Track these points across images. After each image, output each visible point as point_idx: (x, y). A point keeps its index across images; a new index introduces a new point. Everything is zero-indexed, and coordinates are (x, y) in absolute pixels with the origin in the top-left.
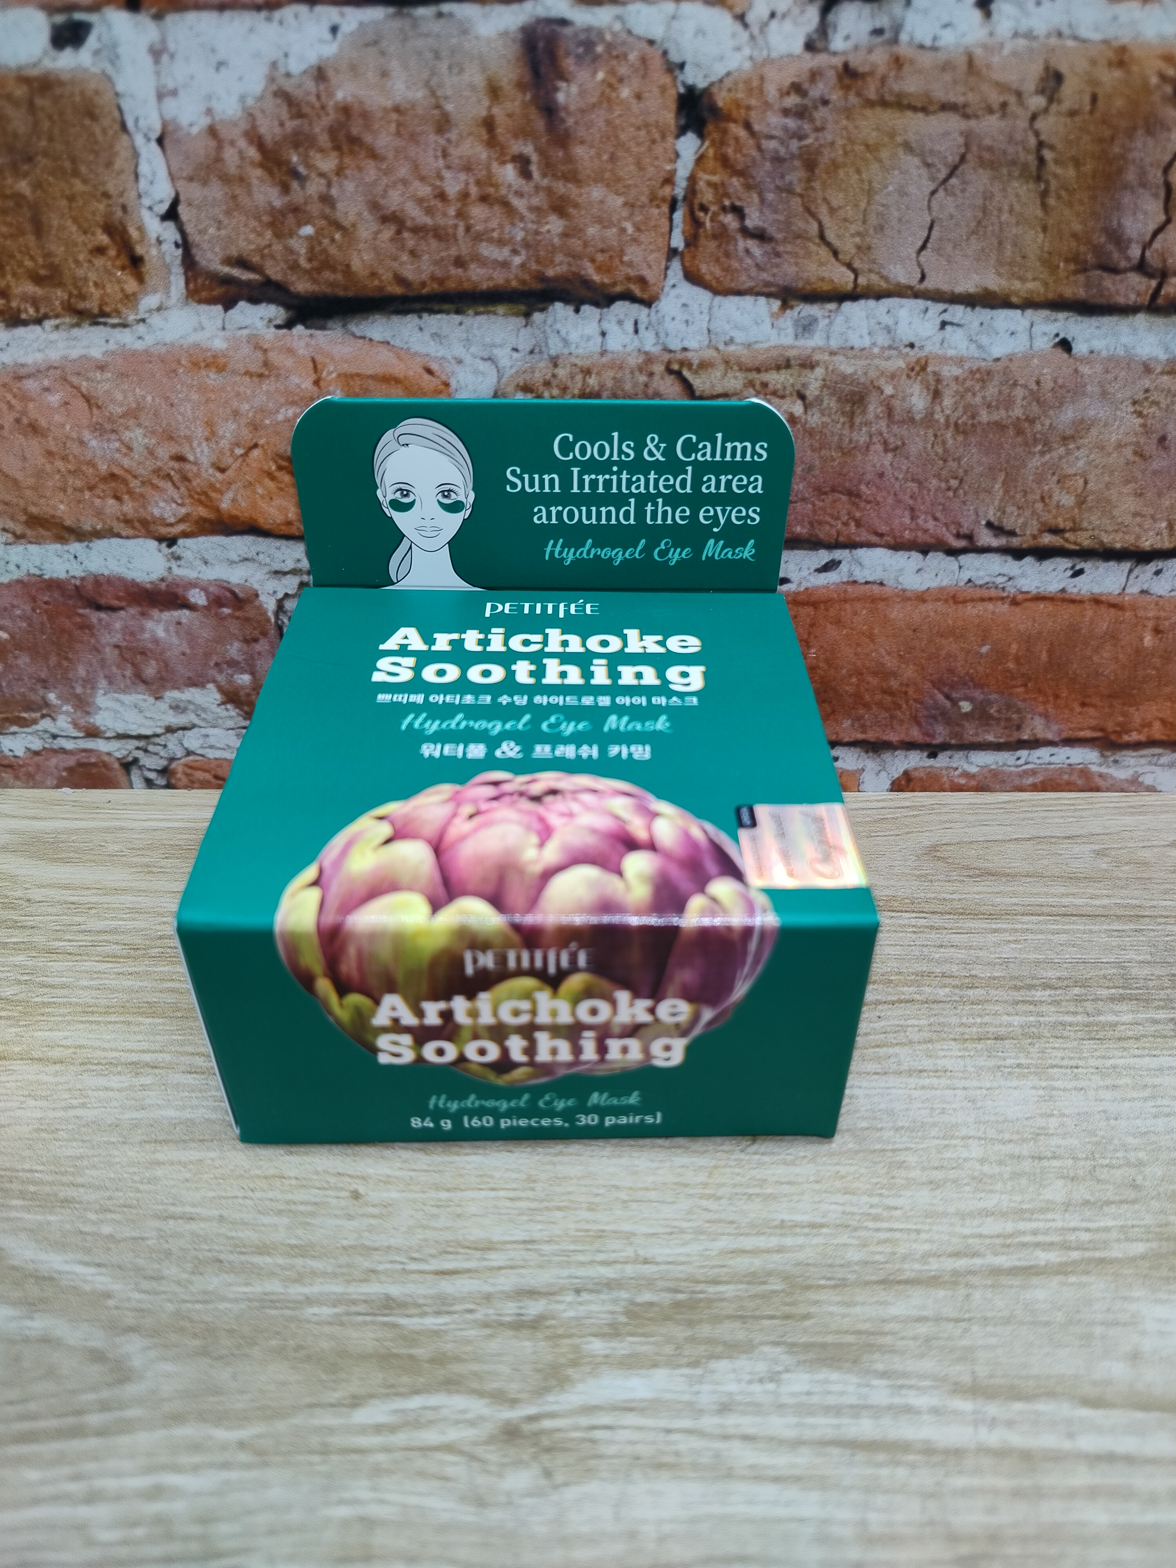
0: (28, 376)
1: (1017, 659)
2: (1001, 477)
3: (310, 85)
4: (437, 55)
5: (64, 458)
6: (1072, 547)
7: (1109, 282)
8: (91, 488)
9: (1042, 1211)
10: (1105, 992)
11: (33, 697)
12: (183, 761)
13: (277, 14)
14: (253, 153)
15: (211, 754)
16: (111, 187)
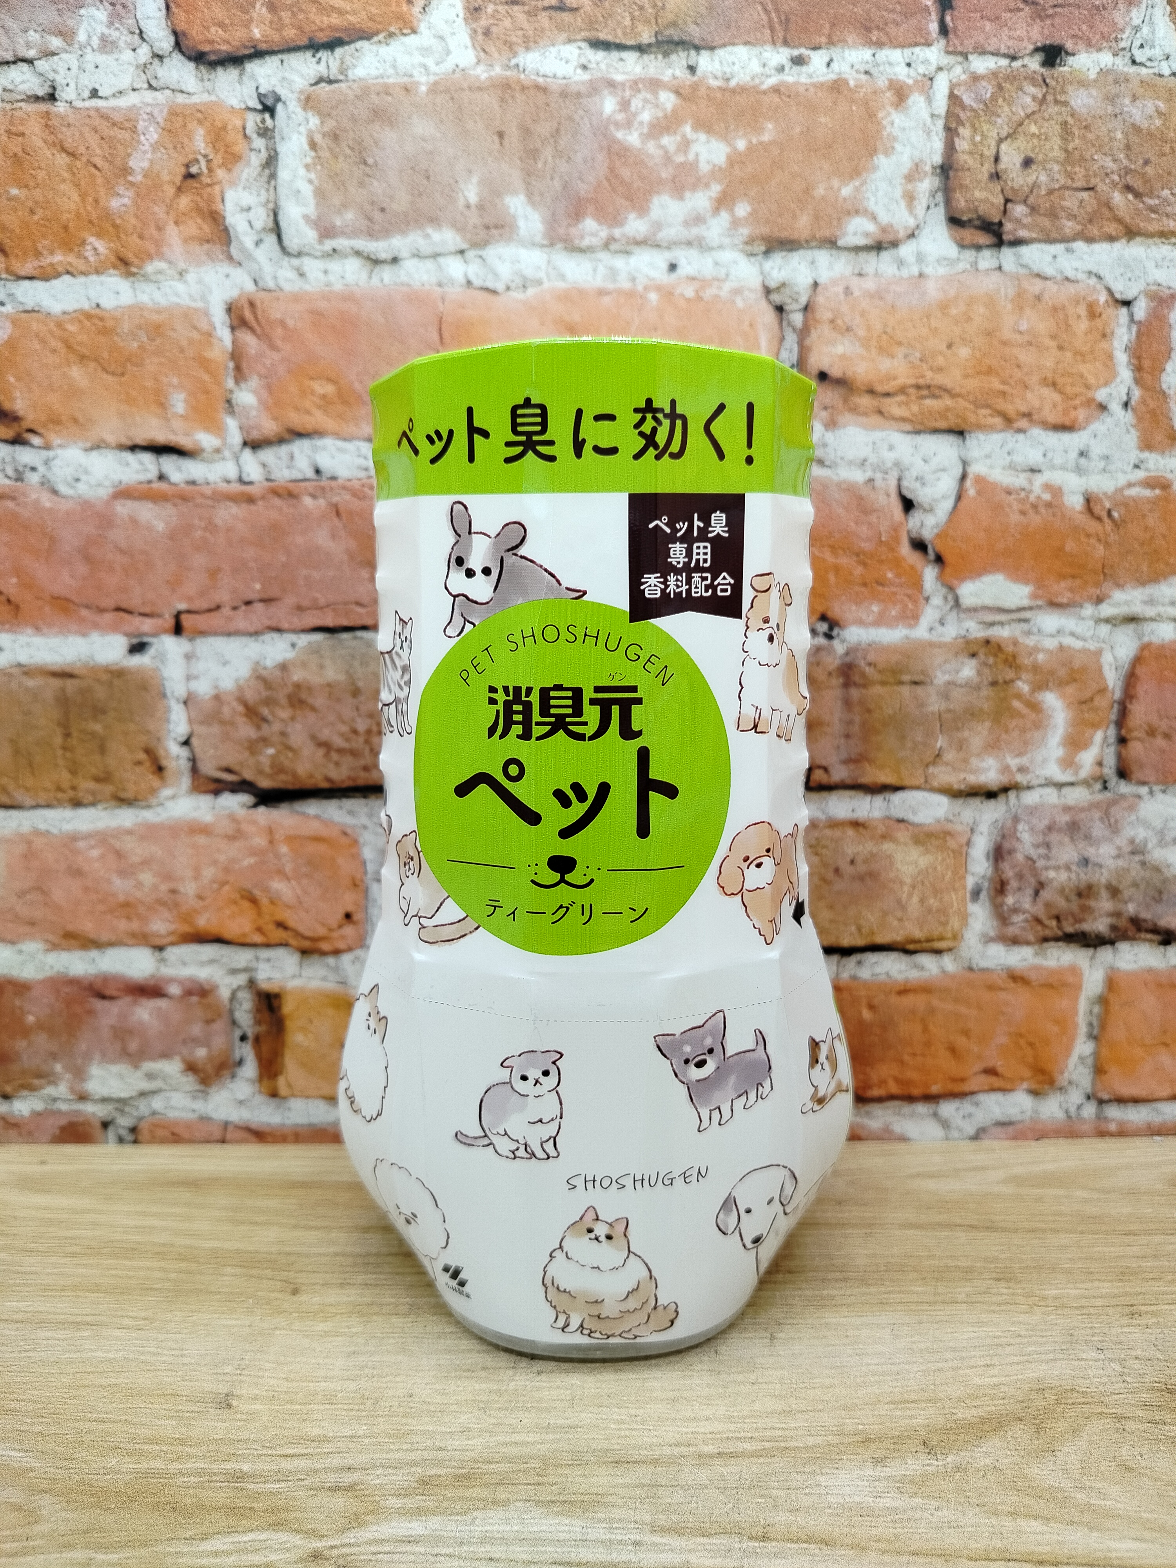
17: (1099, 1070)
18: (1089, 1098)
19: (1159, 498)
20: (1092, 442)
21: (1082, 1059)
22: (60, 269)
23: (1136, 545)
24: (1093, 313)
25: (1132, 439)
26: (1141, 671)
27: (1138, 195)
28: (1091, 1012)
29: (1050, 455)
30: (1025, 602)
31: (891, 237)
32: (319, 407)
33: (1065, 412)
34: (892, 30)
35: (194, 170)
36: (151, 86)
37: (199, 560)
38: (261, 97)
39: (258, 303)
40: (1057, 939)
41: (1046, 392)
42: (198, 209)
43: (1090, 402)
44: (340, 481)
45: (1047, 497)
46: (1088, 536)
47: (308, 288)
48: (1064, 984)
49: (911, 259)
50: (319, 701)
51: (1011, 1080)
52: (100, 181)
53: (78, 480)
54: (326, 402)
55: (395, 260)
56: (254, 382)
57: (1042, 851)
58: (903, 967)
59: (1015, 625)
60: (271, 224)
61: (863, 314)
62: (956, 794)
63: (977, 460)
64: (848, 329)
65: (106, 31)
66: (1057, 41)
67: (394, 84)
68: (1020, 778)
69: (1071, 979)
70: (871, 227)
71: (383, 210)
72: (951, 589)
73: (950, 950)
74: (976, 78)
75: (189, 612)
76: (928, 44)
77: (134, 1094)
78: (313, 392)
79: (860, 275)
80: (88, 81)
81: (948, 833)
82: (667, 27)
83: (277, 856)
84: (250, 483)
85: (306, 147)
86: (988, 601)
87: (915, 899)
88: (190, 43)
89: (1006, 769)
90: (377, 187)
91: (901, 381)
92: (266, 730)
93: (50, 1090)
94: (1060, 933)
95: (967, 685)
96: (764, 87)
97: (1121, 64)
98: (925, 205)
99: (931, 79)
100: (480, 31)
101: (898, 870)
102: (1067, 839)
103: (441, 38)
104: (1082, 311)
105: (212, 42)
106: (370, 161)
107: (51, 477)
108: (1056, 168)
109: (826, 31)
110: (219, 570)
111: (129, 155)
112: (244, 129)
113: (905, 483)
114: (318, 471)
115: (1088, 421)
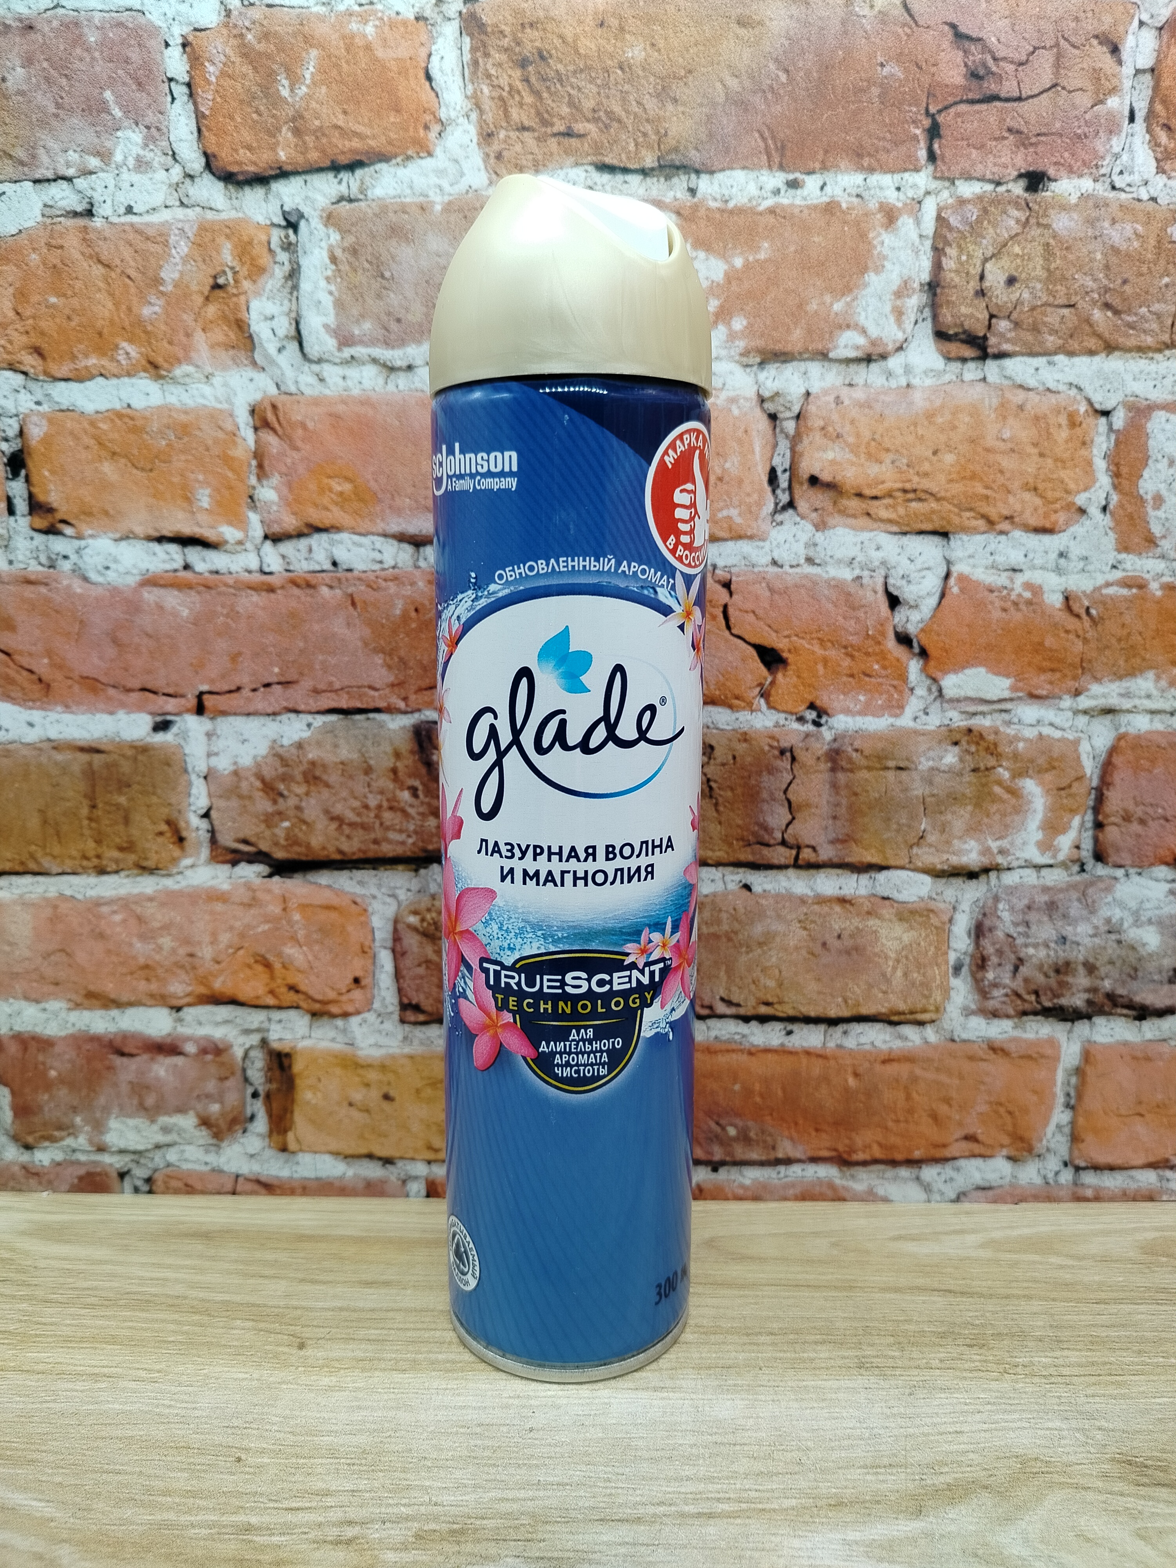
0: (105, 904)
1: (762, 1096)
2: (724, 968)
3: (294, 751)
4: (366, 737)
5: (118, 955)
6: (781, 1015)
7: (765, 851)
8: (132, 973)
9: (727, 1478)
10: (812, 1338)
11: (65, 1120)
12: (165, 1171)
13: (279, 718)
14: (258, 784)
15: (185, 1166)
16: (173, 801)
17: (1075, 1138)
18: (1066, 1164)
19: (1135, 596)
20: (1072, 543)
21: (1059, 1127)
22: (94, 372)
23: (1114, 641)
24: (1073, 423)
25: (1110, 541)
26: (1117, 760)
27: (1117, 312)
28: (1069, 1084)
29: (1030, 556)
30: (1007, 694)
31: (880, 350)
32: (336, 504)
33: (1046, 516)
34: (883, 156)
35: (221, 281)
36: (182, 204)
37: (222, 645)
38: (285, 215)
39: (280, 406)
40: (1035, 1013)
41: (1028, 496)
42: (225, 318)
43: (1069, 506)
44: (356, 573)
45: (1027, 595)
46: (1067, 632)
47: (327, 392)
48: (1043, 1056)
49: (900, 371)
50: (333, 778)
51: (992, 1147)
52: (133, 290)
53: (107, 568)
54: (343, 500)
55: (410, 368)
56: (275, 480)
57: (1021, 929)
58: (888, 1038)
59: (996, 716)
60: (293, 332)
61: (852, 422)
62: (938, 874)
63: (961, 560)
64: (838, 436)
65: (141, 152)
66: (1040, 168)
67: (410, 204)
68: (1000, 860)
69: (1049, 1052)
70: (861, 341)
71: (399, 320)
72: (935, 680)
73: (933, 1021)
74: (962, 202)
75: (210, 693)
76: (917, 170)
77: (150, 1147)
78: (331, 490)
79: (850, 385)
80: (124, 199)
81: (932, 911)
82: (669, 152)
83: (290, 922)
84: (270, 573)
85: (328, 261)
86: (971, 694)
87: (899, 973)
88: (220, 164)
89: (986, 851)
90: (393, 299)
91: (888, 485)
92: (282, 804)
93: (69, 1141)
94: (1039, 1007)
95: (950, 771)
96: (761, 208)
97: (1101, 190)
98: (913, 320)
99: (920, 202)
100: (492, 155)
101: (883, 945)
102: (1046, 919)
103: (456, 161)
104: (1063, 420)
105: (240, 164)
106: (387, 274)
107: (82, 565)
108: (1039, 286)
109: (820, 156)
110: (240, 654)
111: (161, 267)
112: (269, 243)
113: (891, 581)
114: (335, 564)
115: (1068, 524)
